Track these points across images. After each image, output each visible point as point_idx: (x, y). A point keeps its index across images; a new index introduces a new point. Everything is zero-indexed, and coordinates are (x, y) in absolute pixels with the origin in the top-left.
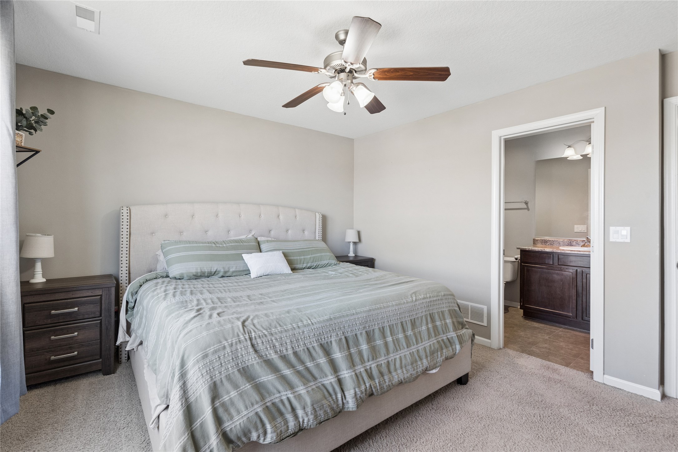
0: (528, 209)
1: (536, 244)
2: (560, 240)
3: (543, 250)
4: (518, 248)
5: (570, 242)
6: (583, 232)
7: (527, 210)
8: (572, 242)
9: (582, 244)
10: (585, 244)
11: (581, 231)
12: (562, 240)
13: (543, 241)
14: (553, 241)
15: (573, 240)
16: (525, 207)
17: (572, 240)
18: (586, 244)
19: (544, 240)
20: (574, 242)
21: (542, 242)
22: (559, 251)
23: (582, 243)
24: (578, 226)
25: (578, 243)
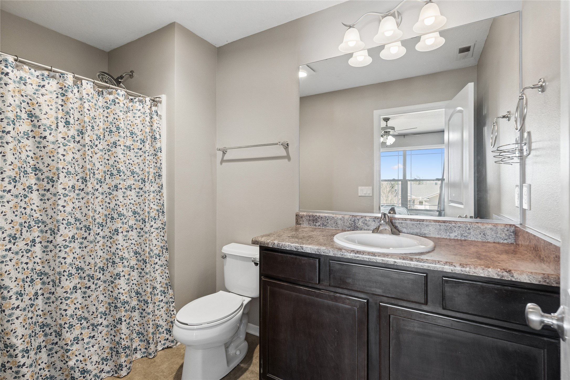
0: (288, 157)
1: (300, 224)
2: (337, 216)
3: (299, 247)
4: (254, 243)
5: (354, 221)
6: (364, 195)
7: (286, 160)
8: (356, 221)
9: (373, 225)
10: (379, 227)
11: (366, 195)
12: (340, 217)
13: (311, 218)
14: (327, 219)
15: (358, 218)
16: (284, 154)
17: (356, 216)
18: (381, 228)
19: (313, 216)
20: (361, 221)
21: (310, 220)
22: (331, 253)
23: (374, 223)
24: (363, 188)
25: (366, 222)
